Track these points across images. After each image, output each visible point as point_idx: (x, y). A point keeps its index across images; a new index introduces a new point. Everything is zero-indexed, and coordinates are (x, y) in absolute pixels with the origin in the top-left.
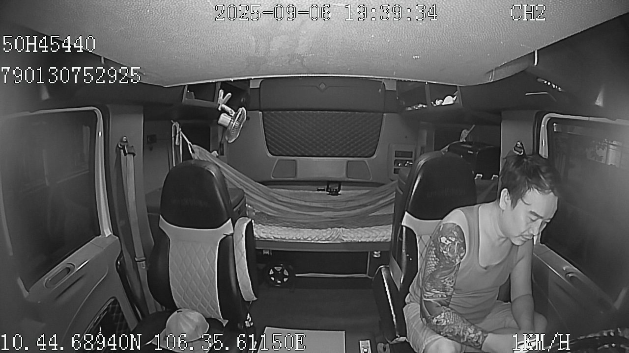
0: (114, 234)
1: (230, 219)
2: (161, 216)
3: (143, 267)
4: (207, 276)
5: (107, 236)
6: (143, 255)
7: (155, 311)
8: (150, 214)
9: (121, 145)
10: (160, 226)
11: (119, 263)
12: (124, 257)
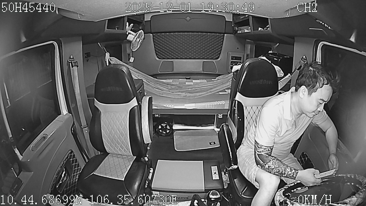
0: (69, 113)
1: (135, 97)
2: (95, 99)
3: (86, 131)
4: (123, 131)
5: (65, 114)
6: (86, 124)
7: (94, 155)
8: (88, 98)
9: (70, 61)
10: (95, 104)
11: (73, 129)
12: (75, 126)
